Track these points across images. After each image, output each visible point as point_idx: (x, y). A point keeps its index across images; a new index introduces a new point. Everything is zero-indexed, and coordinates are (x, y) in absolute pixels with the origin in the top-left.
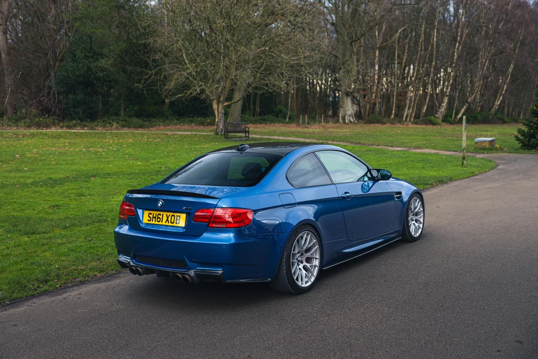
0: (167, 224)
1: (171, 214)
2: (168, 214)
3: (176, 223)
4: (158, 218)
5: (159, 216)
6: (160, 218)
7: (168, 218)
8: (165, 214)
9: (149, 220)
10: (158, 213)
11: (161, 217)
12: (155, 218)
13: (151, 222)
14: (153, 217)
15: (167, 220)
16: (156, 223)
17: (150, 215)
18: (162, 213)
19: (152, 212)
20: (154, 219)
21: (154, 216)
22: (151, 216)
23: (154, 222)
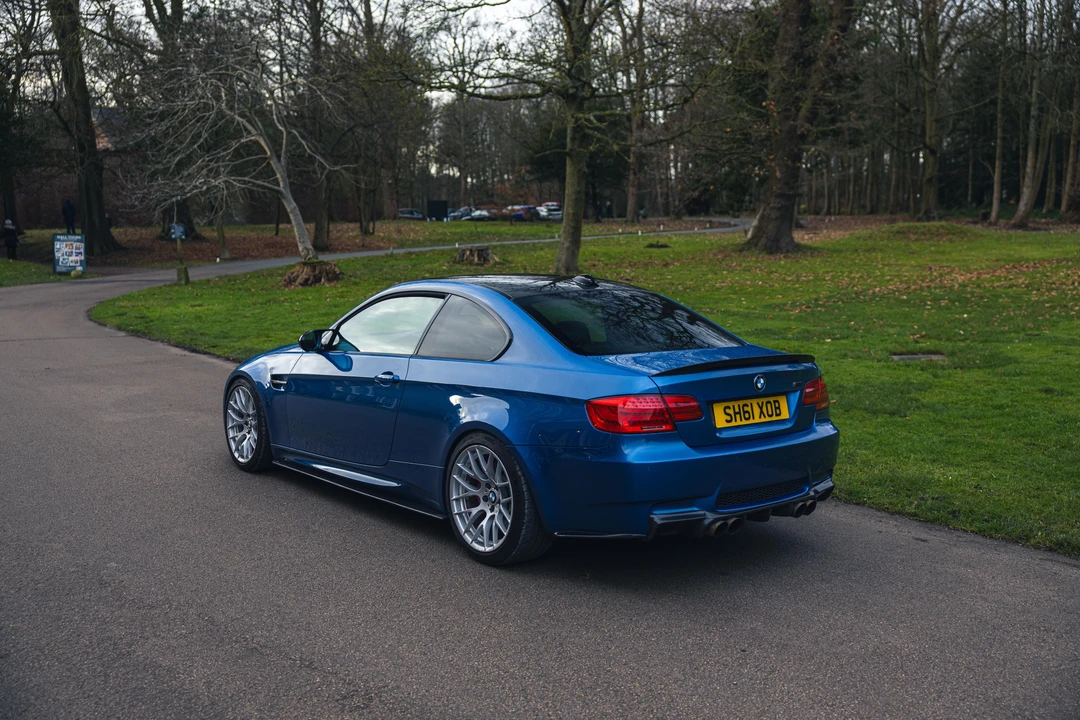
0: (763, 420)
1: (765, 400)
2: (760, 401)
3: (777, 415)
4: (745, 412)
5: (746, 409)
6: (748, 412)
7: (761, 408)
8: (754, 402)
9: (727, 421)
10: (741, 403)
11: (749, 409)
12: (739, 413)
13: (733, 424)
14: (735, 413)
15: (762, 412)
16: (744, 422)
17: (728, 411)
18: (748, 402)
19: (730, 404)
20: (738, 416)
21: (737, 410)
22: (731, 412)
23: (739, 423)
